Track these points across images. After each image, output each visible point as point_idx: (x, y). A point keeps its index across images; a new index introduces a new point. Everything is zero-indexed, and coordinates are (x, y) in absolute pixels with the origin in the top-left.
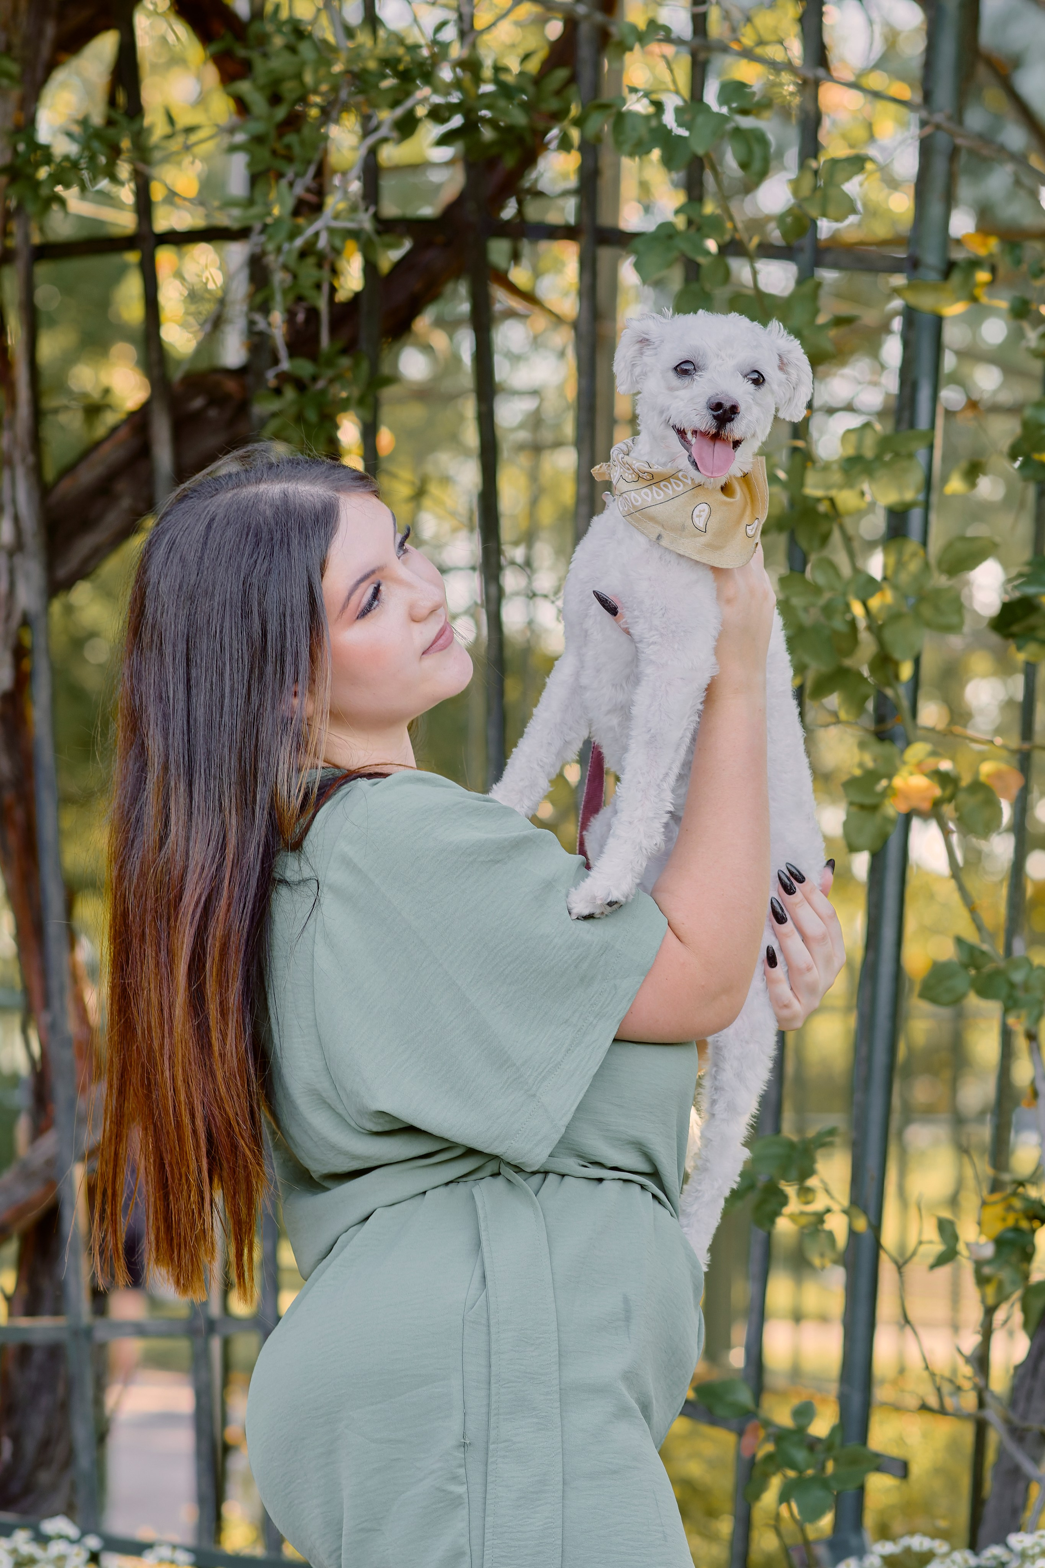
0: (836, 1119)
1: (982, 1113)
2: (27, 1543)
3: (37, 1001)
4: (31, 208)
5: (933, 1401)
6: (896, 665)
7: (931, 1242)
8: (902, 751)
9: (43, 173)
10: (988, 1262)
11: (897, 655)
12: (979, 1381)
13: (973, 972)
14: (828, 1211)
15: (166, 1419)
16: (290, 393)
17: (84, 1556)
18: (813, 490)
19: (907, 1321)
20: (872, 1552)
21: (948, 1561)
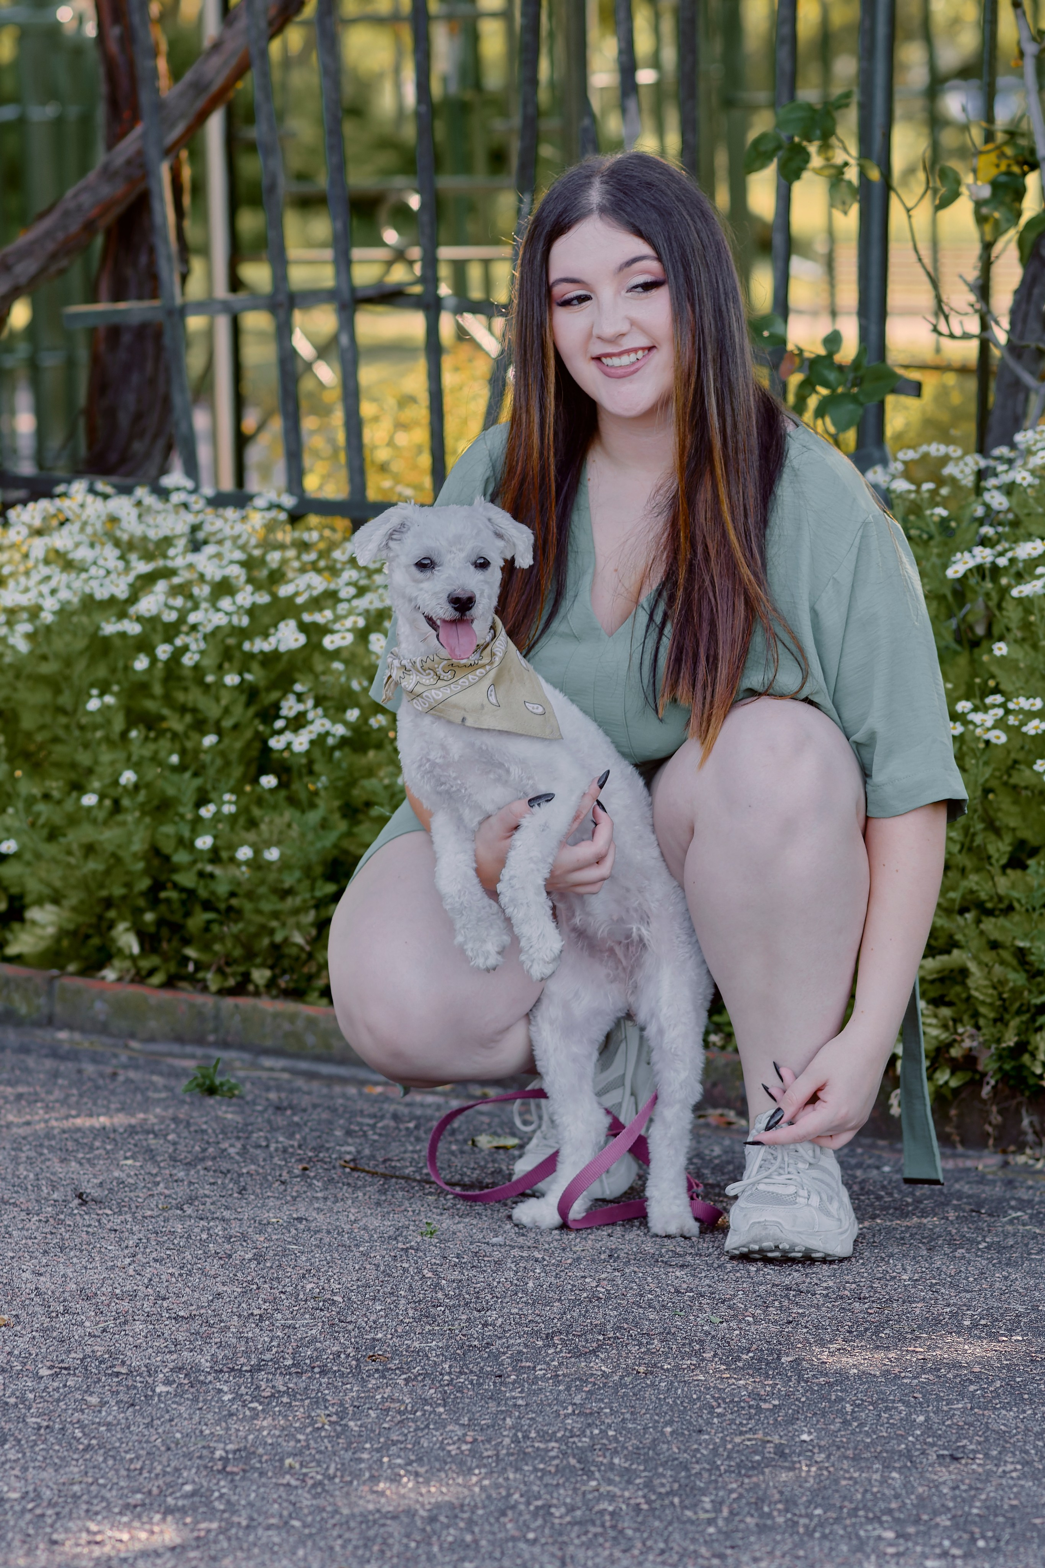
2: (149, 497)
10: (987, 202)
12: (983, 306)
14: (845, 164)
20: (896, 459)
21: (961, 463)
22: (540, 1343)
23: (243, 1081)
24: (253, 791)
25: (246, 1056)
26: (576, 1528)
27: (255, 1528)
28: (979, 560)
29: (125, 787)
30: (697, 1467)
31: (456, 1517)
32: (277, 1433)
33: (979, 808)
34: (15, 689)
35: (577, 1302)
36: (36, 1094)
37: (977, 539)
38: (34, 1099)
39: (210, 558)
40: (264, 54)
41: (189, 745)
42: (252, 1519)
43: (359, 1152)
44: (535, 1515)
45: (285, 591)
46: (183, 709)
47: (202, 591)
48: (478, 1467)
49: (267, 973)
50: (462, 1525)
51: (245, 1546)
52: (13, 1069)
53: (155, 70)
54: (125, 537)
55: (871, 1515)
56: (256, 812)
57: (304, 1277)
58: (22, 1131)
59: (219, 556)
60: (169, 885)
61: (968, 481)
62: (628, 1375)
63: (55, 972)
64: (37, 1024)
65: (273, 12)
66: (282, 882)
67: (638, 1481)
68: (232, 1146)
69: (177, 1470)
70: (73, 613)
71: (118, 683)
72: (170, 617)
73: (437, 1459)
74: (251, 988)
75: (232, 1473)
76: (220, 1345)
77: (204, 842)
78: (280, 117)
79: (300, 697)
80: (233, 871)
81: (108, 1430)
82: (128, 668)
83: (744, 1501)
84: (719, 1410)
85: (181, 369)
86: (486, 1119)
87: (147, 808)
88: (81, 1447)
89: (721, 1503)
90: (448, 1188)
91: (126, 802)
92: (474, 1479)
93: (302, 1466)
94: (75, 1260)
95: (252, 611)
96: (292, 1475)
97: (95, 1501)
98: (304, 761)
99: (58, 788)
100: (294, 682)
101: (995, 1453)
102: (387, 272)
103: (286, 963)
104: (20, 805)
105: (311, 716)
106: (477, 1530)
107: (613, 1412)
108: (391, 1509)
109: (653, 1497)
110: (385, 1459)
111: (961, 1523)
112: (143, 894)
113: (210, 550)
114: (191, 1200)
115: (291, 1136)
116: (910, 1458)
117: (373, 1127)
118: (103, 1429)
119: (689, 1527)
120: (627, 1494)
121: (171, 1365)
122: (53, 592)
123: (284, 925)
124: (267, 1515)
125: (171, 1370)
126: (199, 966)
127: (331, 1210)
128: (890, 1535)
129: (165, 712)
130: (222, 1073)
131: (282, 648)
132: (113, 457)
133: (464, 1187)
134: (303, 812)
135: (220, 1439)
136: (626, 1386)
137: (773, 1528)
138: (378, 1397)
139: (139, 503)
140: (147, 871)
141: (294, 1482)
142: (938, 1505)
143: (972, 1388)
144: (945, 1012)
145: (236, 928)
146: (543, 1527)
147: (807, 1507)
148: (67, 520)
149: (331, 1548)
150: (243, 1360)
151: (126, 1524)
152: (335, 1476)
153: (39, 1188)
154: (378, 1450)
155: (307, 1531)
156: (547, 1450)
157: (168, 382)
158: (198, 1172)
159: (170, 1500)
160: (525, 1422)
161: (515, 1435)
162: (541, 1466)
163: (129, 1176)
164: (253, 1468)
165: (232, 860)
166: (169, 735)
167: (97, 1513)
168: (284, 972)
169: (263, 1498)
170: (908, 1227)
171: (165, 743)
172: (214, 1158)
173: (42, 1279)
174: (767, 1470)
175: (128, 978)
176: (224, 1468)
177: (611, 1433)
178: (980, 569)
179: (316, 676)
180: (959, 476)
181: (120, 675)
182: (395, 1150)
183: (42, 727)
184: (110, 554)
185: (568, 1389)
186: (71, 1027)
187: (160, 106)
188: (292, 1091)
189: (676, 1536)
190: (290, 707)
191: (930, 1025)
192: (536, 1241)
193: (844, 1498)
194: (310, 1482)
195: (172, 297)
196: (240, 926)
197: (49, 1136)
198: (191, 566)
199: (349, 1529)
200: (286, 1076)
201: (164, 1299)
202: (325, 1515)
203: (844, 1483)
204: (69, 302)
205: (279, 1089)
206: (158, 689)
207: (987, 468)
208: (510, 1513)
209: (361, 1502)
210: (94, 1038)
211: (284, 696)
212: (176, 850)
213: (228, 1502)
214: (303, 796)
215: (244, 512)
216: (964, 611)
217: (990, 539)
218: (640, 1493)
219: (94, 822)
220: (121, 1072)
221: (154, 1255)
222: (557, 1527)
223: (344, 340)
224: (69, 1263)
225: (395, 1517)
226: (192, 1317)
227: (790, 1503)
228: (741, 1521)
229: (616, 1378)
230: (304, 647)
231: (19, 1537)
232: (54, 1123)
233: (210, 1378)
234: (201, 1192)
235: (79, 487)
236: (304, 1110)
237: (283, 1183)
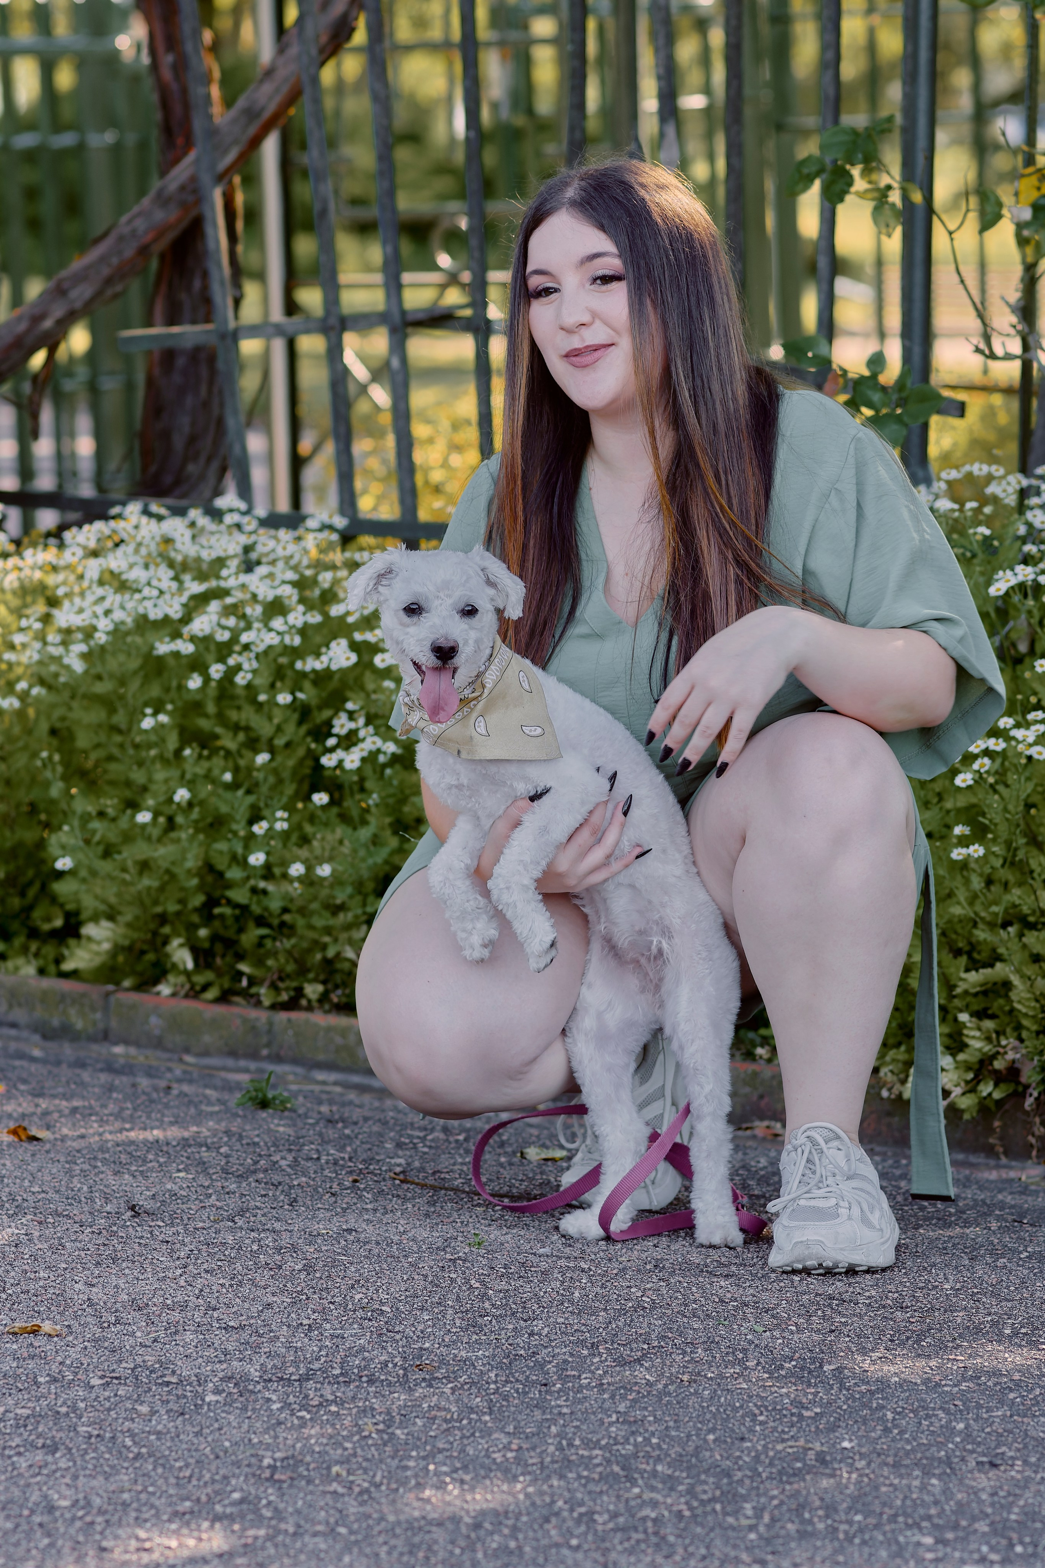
10: (1027, 225)
12: (1023, 328)
14: (889, 187)
20: (939, 479)
21: (1004, 482)
22: (585, 1352)
23: (295, 1095)
24: (305, 807)
25: (299, 1070)
26: (619, 1535)
27: (302, 1535)
28: (1021, 578)
29: (178, 804)
30: (739, 1474)
31: (500, 1523)
32: (325, 1441)
33: (1022, 822)
34: (70, 709)
35: (622, 1312)
36: (91, 1107)
37: (1020, 557)
38: (88, 1113)
39: (262, 578)
40: (315, 80)
41: (242, 763)
42: (299, 1526)
43: (408, 1164)
44: (578, 1521)
45: (336, 610)
46: (236, 728)
47: (255, 611)
48: (523, 1474)
49: (320, 988)
50: (506, 1531)
51: (292, 1552)
52: (68, 1083)
53: (208, 97)
54: (179, 558)
55: (910, 1521)
56: (308, 829)
57: (353, 1287)
58: (76, 1145)
59: (271, 576)
60: (223, 901)
61: (1011, 500)
62: (672, 1383)
63: (111, 987)
64: (93, 1039)
65: (324, 39)
66: (334, 897)
67: (680, 1488)
68: (283, 1158)
69: (225, 1477)
70: (128, 633)
71: (172, 702)
72: (223, 636)
73: (483, 1466)
74: (304, 1002)
75: (281, 1481)
76: (269, 1355)
77: (257, 859)
78: (331, 143)
79: (351, 716)
80: (286, 887)
81: (158, 1439)
82: (181, 687)
83: (785, 1508)
84: (761, 1418)
85: (234, 393)
86: (535, 1132)
87: (201, 825)
88: (131, 1455)
89: (763, 1509)
90: (495, 1200)
91: (180, 819)
92: (519, 1486)
93: (349, 1473)
94: (127, 1271)
95: (304, 631)
96: (339, 1483)
97: (144, 1509)
98: (355, 778)
99: (112, 806)
100: (345, 700)
101: (1033, 1460)
102: (441, 295)
103: (338, 978)
104: (76, 823)
105: (362, 734)
106: (521, 1536)
107: (657, 1420)
108: (436, 1516)
109: (695, 1504)
110: (432, 1467)
111: (999, 1529)
112: (196, 910)
113: (262, 570)
114: (242, 1212)
115: (342, 1149)
116: (949, 1464)
117: (423, 1139)
118: (153, 1437)
119: (730, 1533)
120: (669, 1501)
121: (221, 1375)
122: (107, 613)
123: (336, 940)
124: (314, 1522)
125: (221, 1379)
126: (252, 982)
127: (380, 1221)
128: (929, 1540)
129: (219, 730)
130: (274, 1087)
131: (334, 667)
132: (168, 479)
133: (513, 1198)
134: (355, 829)
135: (268, 1447)
136: (669, 1394)
137: (813, 1534)
138: (425, 1405)
139: (193, 524)
140: (200, 888)
141: (340, 1490)
142: (977, 1511)
143: (1012, 1396)
144: (989, 1024)
145: (288, 943)
146: (586, 1534)
147: (847, 1514)
148: (122, 541)
149: (377, 1555)
150: (292, 1370)
151: (174, 1532)
152: (381, 1484)
153: (92, 1200)
154: (424, 1458)
155: (353, 1538)
156: (591, 1458)
157: (222, 405)
158: (249, 1184)
159: (218, 1508)
160: (570, 1430)
161: (560, 1443)
162: (585, 1473)
163: (181, 1188)
164: (301, 1476)
165: (285, 876)
166: (222, 753)
167: (146, 1521)
168: (337, 987)
169: (310, 1506)
170: (951, 1237)
171: (218, 762)
172: (266, 1170)
173: (94, 1290)
174: (808, 1477)
175: (183, 993)
176: (272, 1476)
177: (654, 1441)
178: (1021, 587)
179: (368, 695)
180: (1002, 495)
181: (173, 694)
182: (444, 1162)
183: (98, 746)
184: (164, 575)
185: (613, 1397)
186: (126, 1042)
187: (213, 132)
188: (343, 1104)
189: (718, 1542)
190: (342, 725)
191: (973, 1037)
192: (583, 1252)
193: (884, 1504)
194: (357, 1490)
195: (226, 321)
196: (293, 941)
197: (102, 1149)
198: (243, 586)
199: (395, 1536)
200: (338, 1089)
201: (214, 1309)
202: (371, 1522)
203: (884, 1489)
204: (128, 327)
205: (331, 1102)
206: (211, 708)
207: (1030, 487)
208: (554, 1520)
209: (407, 1509)
210: (149, 1052)
211: (336, 714)
212: (229, 866)
213: (276, 1509)
214: (355, 813)
215: (297, 533)
216: (1007, 628)
217: (1032, 557)
218: (683, 1500)
219: (149, 839)
220: (175, 1085)
221: (205, 1266)
222: (600, 1534)
223: (395, 363)
224: (121, 1274)
225: (440, 1524)
226: (242, 1327)
227: (830, 1509)
228: (782, 1527)
229: (660, 1386)
230: (356, 665)
231: (69, 1544)
232: (108, 1136)
233: (259, 1387)
234: (252, 1204)
235: (133, 509)
236: (356, 1123)
237: (333, 1195)
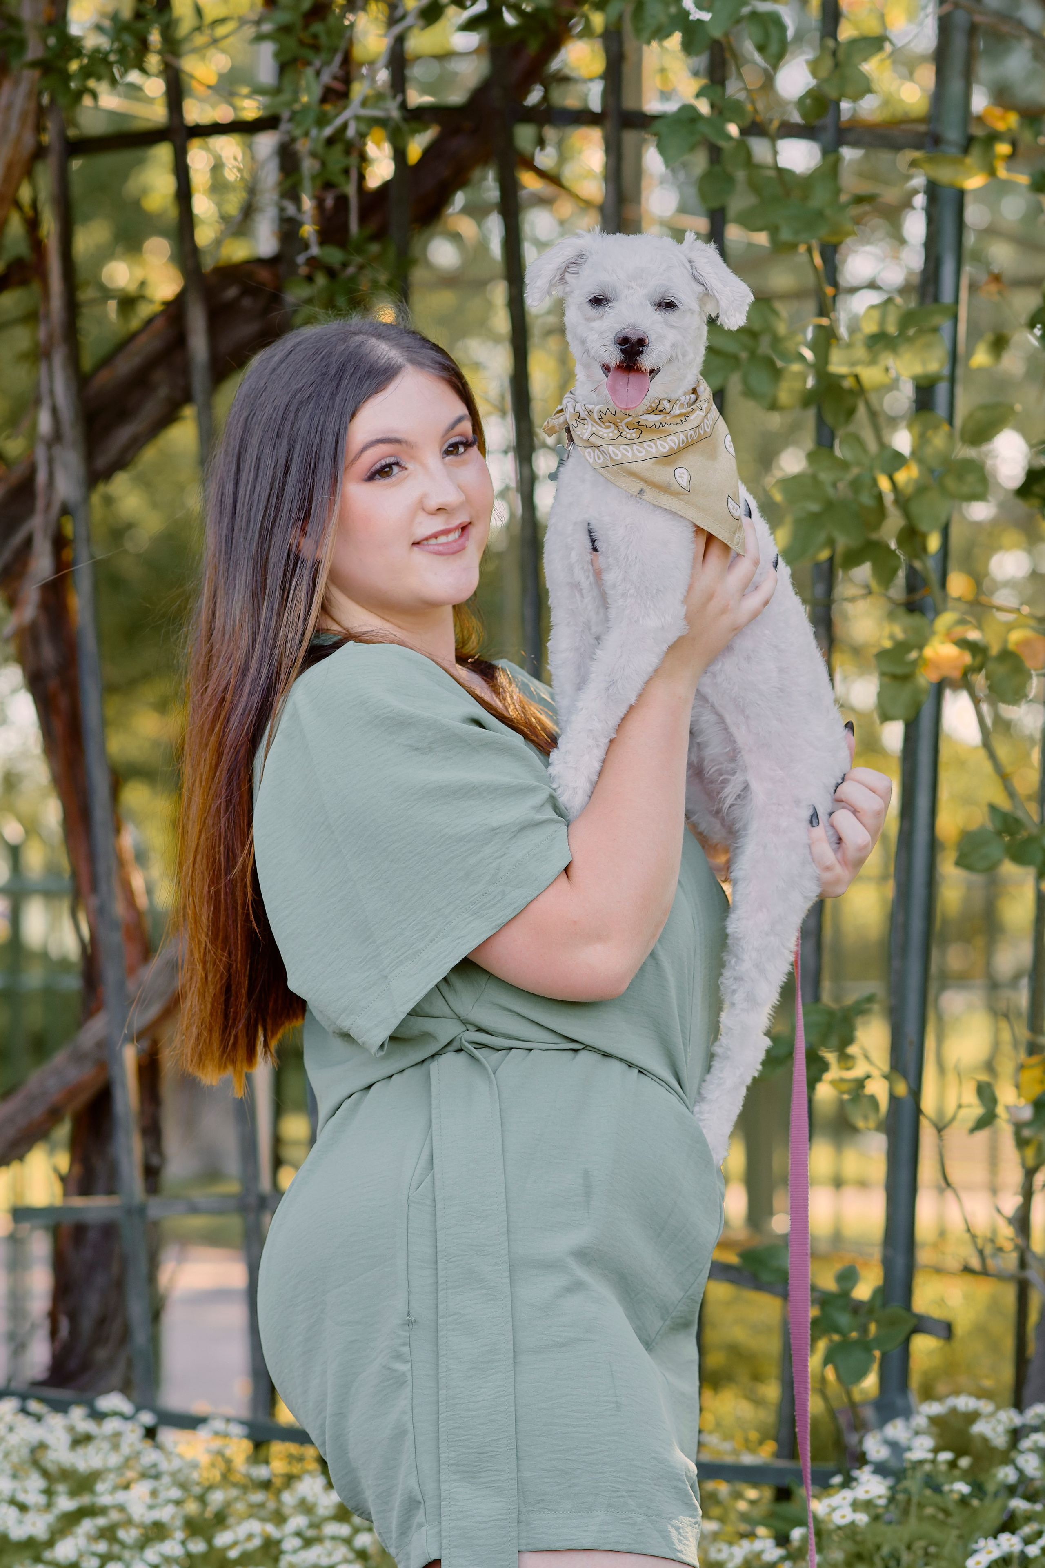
0: (873, 986)
1: (1016, 978)
2: (83, 1420)
3: (85, 886)
4: (62, 101)
5: (975, 1263)
6: (924, 537)
7: (969, 1106)
8: (932, 621)
9: (74, 66)
10: (1027, 1124)
11: (923, 527)
12: (1020, 1241)
13: (1007, 839)
14: (868, 1077)
15: (218, 1295)
16: (321, 280)
17: (139, 1432)
18: (838, 365)
19: (948, 1184)
20: (920, 1412)
21: (993, 1420)
28: (1006, 1549)
37: (1006, 1520)
39: (142, 1497)
45: (222, 1540)
54: (53, 1466)
59: (154, 1493)
61: (1000, 1440)
139: (73, 1427)
178: (1007, 1561)
180: (989, 1435)
184: (34, 1487)
195: (132, 1195)
198: (119, 1506)
207: (1023, 1426)
217: (1020, 1519)
235: (9, 1407)
